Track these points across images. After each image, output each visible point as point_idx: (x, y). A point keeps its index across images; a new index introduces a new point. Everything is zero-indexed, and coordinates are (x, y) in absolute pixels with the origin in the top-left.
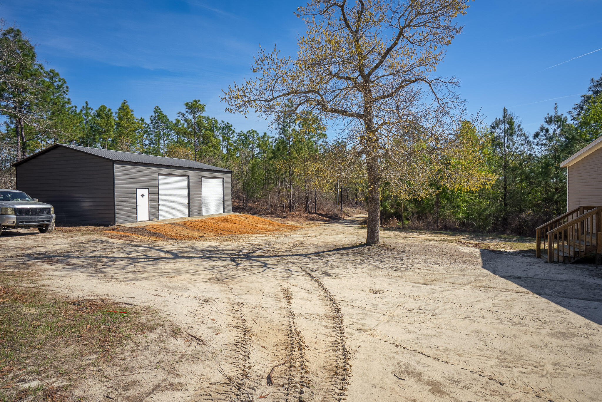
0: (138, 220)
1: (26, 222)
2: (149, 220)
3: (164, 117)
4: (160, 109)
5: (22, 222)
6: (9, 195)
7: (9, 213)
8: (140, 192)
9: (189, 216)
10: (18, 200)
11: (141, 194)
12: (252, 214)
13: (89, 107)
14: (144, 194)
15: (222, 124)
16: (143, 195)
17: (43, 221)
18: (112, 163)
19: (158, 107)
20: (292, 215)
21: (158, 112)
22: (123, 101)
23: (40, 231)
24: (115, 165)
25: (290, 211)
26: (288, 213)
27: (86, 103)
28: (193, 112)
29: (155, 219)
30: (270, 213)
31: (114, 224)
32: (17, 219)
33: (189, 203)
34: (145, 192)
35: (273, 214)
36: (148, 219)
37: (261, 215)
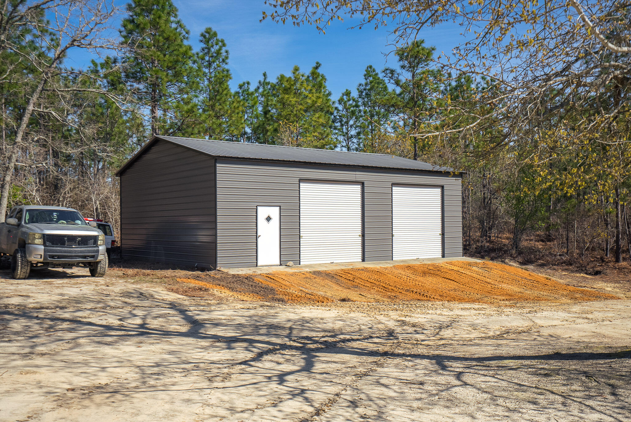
0: (259, 264)
1: (59, 257)
2: (281, 265)
3: (378, 83)
4: (374, 71)
5: (53, 257)
6: (55, 214)
7: (37, 241)
8: (263, 212)
9: (363, 260)
10: (63, 223)
11: (266, 216)
12: (522, 264)
13: (267, 80)
14: (271, 216)
15: (482, 83)
16: (269, 219)
17: (85, 257)
18: (213, 161)
19: (371, 67)
20: (620, 269)
21: (370, 76)
22: (315, 65)
23: (91, 273)
24: (218, 165)
25: (617, 260)
26: (611, 264)
27: (265, 75)
28: (412, 67)
29: (291, 263)
30: (564, 262)
31: (215, 269)
32: (45, 251)
33: (363, 236)
34: (274, 212)
35: (571, 265)
36: (278, 263)
37: (542, 265)
